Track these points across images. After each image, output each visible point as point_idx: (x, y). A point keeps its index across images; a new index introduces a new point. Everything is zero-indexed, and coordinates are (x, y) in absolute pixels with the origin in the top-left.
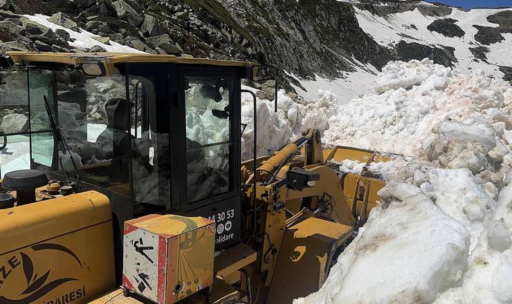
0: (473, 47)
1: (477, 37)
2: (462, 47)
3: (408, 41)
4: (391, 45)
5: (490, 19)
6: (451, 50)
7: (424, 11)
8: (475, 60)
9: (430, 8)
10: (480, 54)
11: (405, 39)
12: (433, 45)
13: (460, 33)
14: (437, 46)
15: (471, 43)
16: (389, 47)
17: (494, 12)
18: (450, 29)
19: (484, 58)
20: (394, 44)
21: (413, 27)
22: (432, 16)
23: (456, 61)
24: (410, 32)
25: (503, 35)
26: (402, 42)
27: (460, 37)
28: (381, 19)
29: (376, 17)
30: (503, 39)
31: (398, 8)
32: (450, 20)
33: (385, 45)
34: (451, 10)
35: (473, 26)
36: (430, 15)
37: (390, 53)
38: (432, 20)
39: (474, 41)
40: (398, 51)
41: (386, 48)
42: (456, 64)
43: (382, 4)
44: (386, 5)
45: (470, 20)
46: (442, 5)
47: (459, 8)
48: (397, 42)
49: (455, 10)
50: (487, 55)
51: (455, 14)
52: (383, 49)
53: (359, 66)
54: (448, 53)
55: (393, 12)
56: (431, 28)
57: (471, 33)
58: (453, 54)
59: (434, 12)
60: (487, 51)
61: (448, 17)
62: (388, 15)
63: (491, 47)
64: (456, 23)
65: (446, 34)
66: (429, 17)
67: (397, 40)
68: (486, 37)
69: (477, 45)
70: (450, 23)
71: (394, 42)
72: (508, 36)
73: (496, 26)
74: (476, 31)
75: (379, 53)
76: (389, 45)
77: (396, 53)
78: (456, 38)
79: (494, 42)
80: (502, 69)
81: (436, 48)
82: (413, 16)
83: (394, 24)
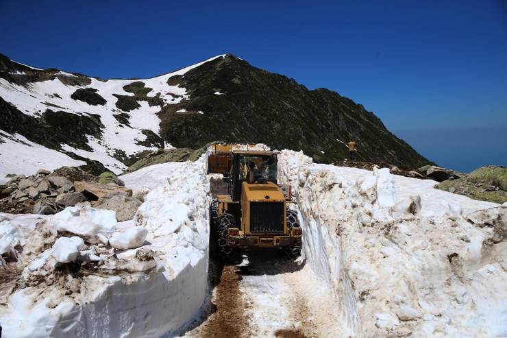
0: (116, 113)
1: (118, 105)
2: (107, 113)
3: (55, 110)
4: (38, 114)
5: (126, 88)
6: (98, 117)
7: (65, 80)
8: (120, 126)
9: (71, 78)
10: (123, 120)
11: (51, 108)
12: (79, 113)
13: (102, 102)
14: (84, 114)
15: (114, 111)
16: (36, 116)
17: (128, 82)
18: (92, 97)
19: (127, 123)
20: (41, 113)
21: (57, 96)
22: (73, 85)
23: (103, 127)
24: (54, 101)
25: (139, 102)
26: (49, 111)
27: (103, 105)
28: (21, 88)
29: (14, 85)
30: (139, 105)
31: (37, 77)
32: (91, 90)
33: (31, 113)
34: (90, 80)
35: (113, 95)
36: (71, 85)
37: (38, 122)
38: (73, 89)
39: (116, 108)
40: (46, 119)
41: (33, 117)
42: (104, 130)
43: (19, 73)
44: (23, 73)
45: (110, 89)
46: (81, 75)
47: (98, 78)
48: (43, 111)
49: (94, 80)
50: (129, 120)
51: (94, 84)
52: (29, 119)
53: (7, 137)
54: (94, 120)
55: (33, 82)
56: (74, 96)
57: (112, 102)
58: (100, 121)
59: (73, 82)
60: (129, 117)
61: (89, 86)
62: (28, 84)
63: (131, 113)
64: (97, 92)
65: (90, 103)
66: (71, 87)
67: (44, 109)
68: (126, 104)
69: (119, 112)
70: (92, 92)
71: (40, 111)
72: (144, 104)
73: (131, 94)
74: (116, 100)
75: (27, 123)
76: (35, 114)
77: (44, 121)
78: (99, 106)
79: (133, 109)
80: (144, 132)
81: (83, 116)
82: (55, 85)
83: (36, 93)
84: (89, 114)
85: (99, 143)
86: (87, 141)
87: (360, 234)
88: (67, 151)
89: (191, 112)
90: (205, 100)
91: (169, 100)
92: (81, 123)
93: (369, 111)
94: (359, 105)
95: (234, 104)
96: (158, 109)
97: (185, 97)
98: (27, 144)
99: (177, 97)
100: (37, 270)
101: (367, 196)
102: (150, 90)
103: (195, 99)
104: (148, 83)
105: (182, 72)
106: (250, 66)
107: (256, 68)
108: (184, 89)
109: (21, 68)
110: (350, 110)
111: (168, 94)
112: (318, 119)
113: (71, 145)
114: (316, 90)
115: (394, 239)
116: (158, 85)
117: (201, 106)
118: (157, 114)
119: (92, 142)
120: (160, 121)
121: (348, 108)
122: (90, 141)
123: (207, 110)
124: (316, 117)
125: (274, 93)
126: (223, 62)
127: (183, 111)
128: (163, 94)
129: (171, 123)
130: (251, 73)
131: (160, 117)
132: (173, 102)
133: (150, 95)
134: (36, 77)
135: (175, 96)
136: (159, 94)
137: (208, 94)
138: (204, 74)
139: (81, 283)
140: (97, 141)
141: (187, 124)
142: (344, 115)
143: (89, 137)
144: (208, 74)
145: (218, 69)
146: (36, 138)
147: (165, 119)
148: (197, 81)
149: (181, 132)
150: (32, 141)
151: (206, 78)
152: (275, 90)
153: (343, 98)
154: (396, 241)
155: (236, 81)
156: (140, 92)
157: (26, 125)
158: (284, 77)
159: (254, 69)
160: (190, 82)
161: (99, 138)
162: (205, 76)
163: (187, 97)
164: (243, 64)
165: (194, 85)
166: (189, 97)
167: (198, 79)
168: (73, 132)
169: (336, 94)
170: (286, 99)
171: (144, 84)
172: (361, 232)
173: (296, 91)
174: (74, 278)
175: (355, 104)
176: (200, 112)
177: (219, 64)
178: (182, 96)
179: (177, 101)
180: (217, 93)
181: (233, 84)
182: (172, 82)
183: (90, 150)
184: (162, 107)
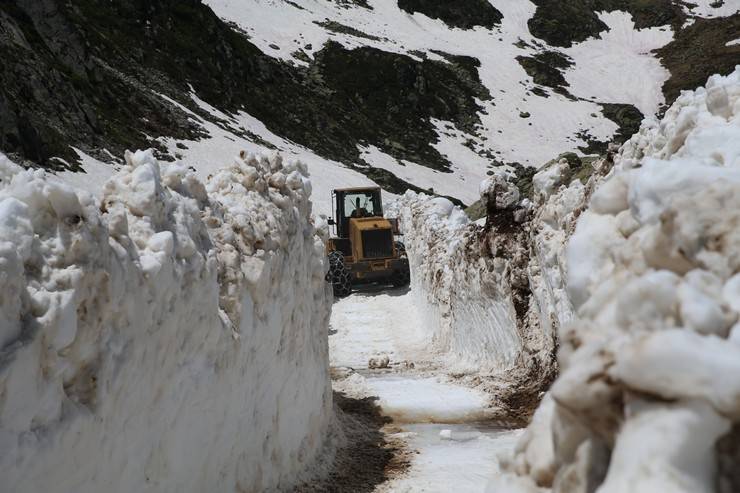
0: (527, 53)
1: (535, 26)
3: (350, 43)
4: (304, 57)
6: (470, 64)
8: (538, 92)
10: (547, 73)
11: (340, 38)
12: (418, 54)
13: (489, 16)
14: (431, 56)
15: (522, 44)
16: (298, 63)
19: (558, 84)
20: (310, 53)
23: (486, 95)
24: (353, 17)
25: (604, 17)
26: (333, 47)
27: (490, 26)
30: (603, 27)
33: (284, 55)
37: (301, 78)
39: (528, 37)
41: (289, 66)
42: (486, 104)
48: (317, 47)
50: (568, 75)
52: (278, 68)
53: (214, 120)
54: (461, 72)
57: (517, 15)
58: (476, 76)
60: (565, 63)
63: (576, 51)
65: (452, 21)
67: (318, 39)
68: (560, 24)
69: (536, 47)
71: (309, 47)
72: (618, 21)
74: (531, 9)
75: (270, 81)
76: (296, 55)
77: (319, 78)
78: (480, 31)
79: (581, 39)
80: (611, 111)
81: (428, 62)
84: (446, 55)
85: (470, 144)
86: (435, 138)
88: (375, 165)
91: (704, 4)
92: (420, 83)
96: (663, 36)
98: (264, 143)
113: (386, 149)
118: (659, 52)
119: (449, 142)
122: (442, 137)
131: (666, 64)
132: (717, 13)
140: (461, 137)
143: (440, 125)
146: (293, 126)
150: (280, 134)
157: (268, 88)
161: (469, 128)
168: (395, 109)
183: (440, 164)
184: (676, 28)
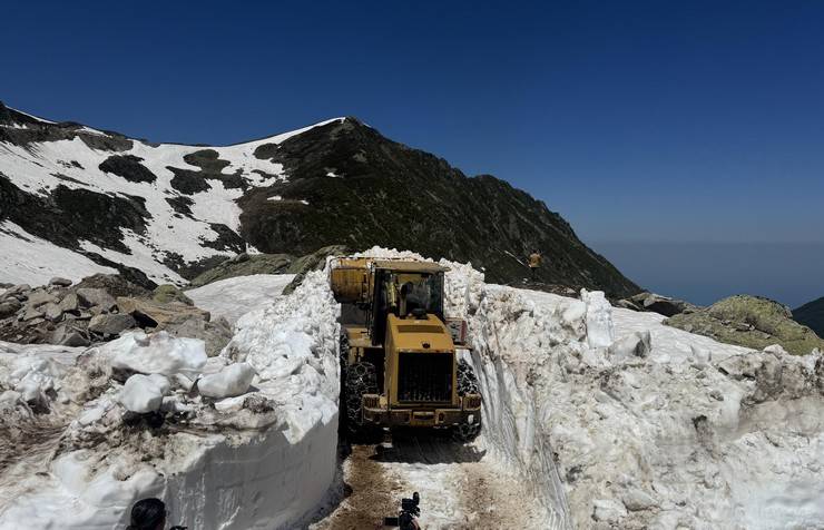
0: (171, 196)
1: (174, 183)
2: (155, 196)
3: (73, 186)
4: (45, 192)
5: (188, 159)
6: (141, 200)
7: (91, 141)
8: (177, 216)
9: (100, 139)
10: (182, 207)
11: (65, 183)
12: (111, 193)
13: (150, 177)
14: (118, 195)
15: (167, 192)
16: (41, 195)
17: (192, 150)
18: (134, 170)
19: (188, 213)
20: (48, 191)
21: (76, 164)
22: (104, 150)
23: (149, 216)
24: (72, 172)
25: (209, 181)
26: (62, 188)
27: (150, 182)
28: (19, 150)
29: (9, 145)
30: (208, 187)
31: (47, 134)
32: (132, 157)
33: (32, 190)
34: (132, 143)
35: (168, 168)
36: (100, 148)
37: (43, 204)
38: (105, 156)
39: (170, 189)
40: (56, 200)
41: (36, 197)
42: (150, 221)
43: (17, 126)
44: (24, 127)
45: (163, 158)
46: (118, 135)
47: (144, 142)
48: (53, 187)
49: (137, 144)
50: (192, 208)
51: (138, 149)
52: (30, 198)
54: (136, 204)
55: (39, 140)
56: (105, 167)
57: (164, 178)
58: (144, 207)
59: (105, 145)
60: (191, 203)
61: (129, 153)
62: (30, 143)
63: (195, 197)
64: (142, 163)
65: (129, 178)
66: (100, 152)
67: (54, 184)
68: (187, 184)
69: (175, 194)
70: (133, 162)
71: (48, 187)
72: (216, 184)
73: (197, 169)
74: (172, 175)
75: (24, 204)
76: (40, 191)
77: (54, 204)
78: (145, 184)
79: (198, 191)
80: (215, 227)
81: (117, 198)
82: (74, 148)
83: (43, 158)
84: (127, 196)
85: (141, 241)
86: (122, 237)
87: (563, 385)
88: (88, 251)
89: (291, 201)
90: (312, 184)
91: (256, 180)
92: (113, 209)
93: (553, 211)
94: (538, 202)
95: (355, 192)
96: (238, 193)
97: (281, 177)
98: (23, 238)
99: (269, 176)
100: (90, 424)
101: (572, 330)
102: (227, 163)
103: (297, 181)
104: (224, 153)
105: (277, 140)
106: (380, 137)
107: (390, 141)
108: (281, 166)
109: (22, 119)
110: (525, 209)
111: (254, 171)
112: (478, 221)
113: (95, 243)
114: (477, 177)
115: (615, 393)
116: (240, 157)
117: (304, 193)
118: (237, 201)
119: (130, 239)
120: (240, 211)
121: (523, 205)
122: (126, 237)
123: (315, 199)
124: (476, 217)
125: (415, 178)
126: (341, 128)
127: (278, 198)
128: (247, 170)
129: (258, 217)
130: (383, 147)
131: (240, 206)
132: (262, 185)
133: (226, 171)
134: (45, 134)
135: (266, 176)
136: (240, 171)
137: (318, 175)
138: (311, 145)
139: (165, 444)
140: (137, 237)
141: (282, 218)
142: (517, 216)
143: (125, 231)
144: (316, 146)
145: (333, 138)
146: (38, 228)
147: (249, 209)
148: (300, 155)
149: (274, 230)
150: (32, 233)
151: (313, 151)
152: (417, 174)
153: (517, 191)
154: (618, 395)
155: (360, 158)
156: (213, 166)
157: (24, 208)
158: (431, 155)
159: (387, 142)
160: (291, 155)
161: (141, 233)
162: (313, 148)
163: (284, 177)
164: (371, 132)
165: (297, 160)
166: (287, 179)
167: (303, 150)
168: (99, 222)
169: (505, 184)
170: (432, 189)
171: (217, 154)
172: (565, 381)
173: (449, 178)
174: (154, 436)
175: (532, 199)
176: (304, 202)
177: (335, 131)
178: (276, 177)
179: (269, 183)
180: (331, 175)
181: (356, 162)
182: (261, 153)
183: (126, 251)
184: (244, 190)
